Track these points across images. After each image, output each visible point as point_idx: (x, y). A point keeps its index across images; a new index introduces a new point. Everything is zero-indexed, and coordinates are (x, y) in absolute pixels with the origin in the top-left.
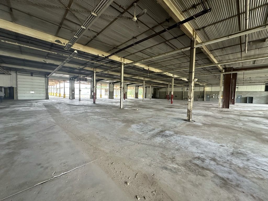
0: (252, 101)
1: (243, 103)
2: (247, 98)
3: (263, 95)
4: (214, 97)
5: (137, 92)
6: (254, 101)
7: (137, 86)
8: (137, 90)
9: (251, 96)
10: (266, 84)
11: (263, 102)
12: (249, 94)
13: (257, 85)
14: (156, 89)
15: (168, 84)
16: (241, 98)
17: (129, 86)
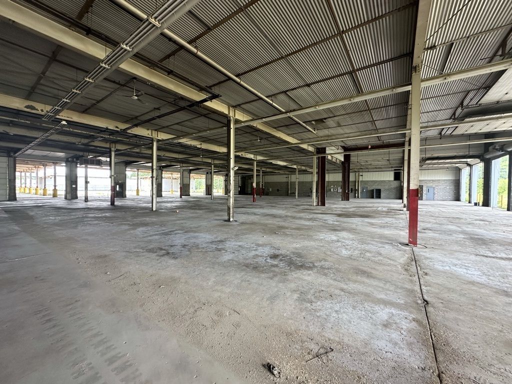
0: (380, 195)
1: (367, 198)
2: (373, 190)
3: (393, 187)
4: (332, 190)
5: (209, 183)
6: (382, 195)
7: (209, 173)
8: (210, 180)
9: (379, 188)
10: (395, 170)
11: (393, 196)
12: (376, 184)
13: (385, 172)
14: (245, 177)
15: (259, 170)
16: (367, 191)
17: (192, 172)
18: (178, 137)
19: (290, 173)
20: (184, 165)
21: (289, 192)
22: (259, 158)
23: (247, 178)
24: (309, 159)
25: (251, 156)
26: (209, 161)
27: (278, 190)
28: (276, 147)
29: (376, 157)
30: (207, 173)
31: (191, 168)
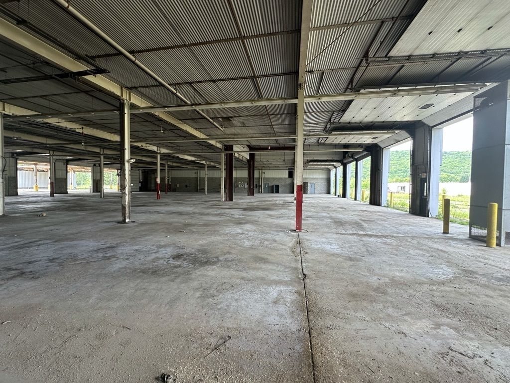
0: (278, 190)
1: (268, 193)
2: (273, 186)
3: (287, 183)
4: (239, 186)
5: (98, 178)
6: (280, 190)
7: (97, 165)
8: (99, 174)
9: (277, 184)
10: (289, 169)
11: (288, 191)
12: (275, 181)
13: (282, 171)
14: (147, 172)
15: (164, 164)
16: (268, 186)
17: (70, 163)
18: (44, 115)
19: (199, 169)
20: (55, 153)
21: (199, 188)
22: (164, 151)
23: (150, 172)
24: (217, 156)
25: (154, 148)
26: (97, 150)
27: (186, 186)
28: (183, 140)
29: (274, 157)
30: (95, 165)
31: (68, 158)
